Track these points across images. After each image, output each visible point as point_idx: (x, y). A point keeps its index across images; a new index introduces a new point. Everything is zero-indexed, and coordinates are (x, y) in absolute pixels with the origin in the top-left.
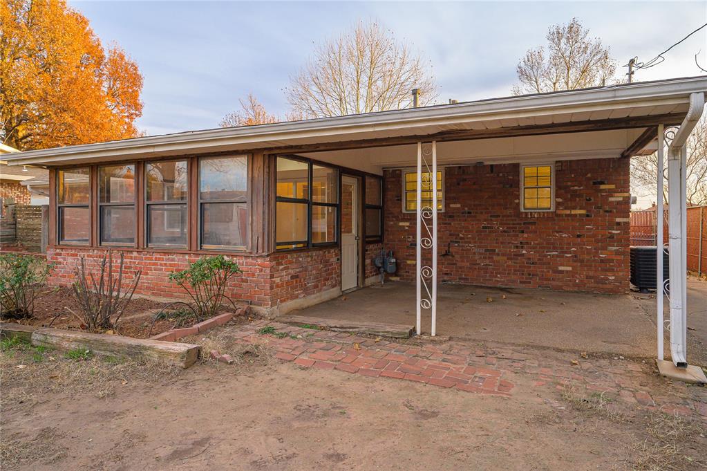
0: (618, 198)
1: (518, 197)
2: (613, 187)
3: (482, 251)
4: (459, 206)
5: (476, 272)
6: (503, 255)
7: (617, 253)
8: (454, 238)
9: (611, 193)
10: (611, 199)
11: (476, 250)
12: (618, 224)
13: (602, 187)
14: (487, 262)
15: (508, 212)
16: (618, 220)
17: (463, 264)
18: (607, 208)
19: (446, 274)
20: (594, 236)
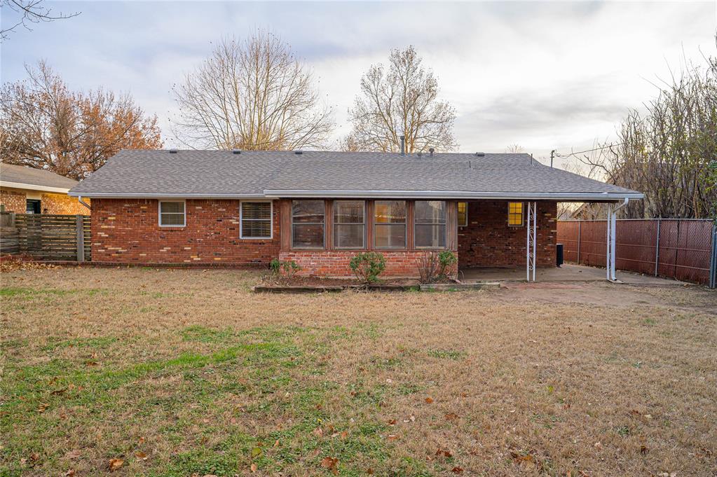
0: (552, 220)
1: (507, 219)
2: (550, 215)
3: (489, 248)
4: (476, 223)
5: (485, 260)
6: (500, 250)
7: (552, 247)
8: (473, 241)
9: (549, 218)
10: (550, 221)
11: (486, 248)
12: (552, 233)
13: (546, 215)
14: (491, 254)
15: (502, 227)
16: (552, 231)
17: (479, 256)
18: (547, 225)
19: (469, 262)
20: (542, 239)
